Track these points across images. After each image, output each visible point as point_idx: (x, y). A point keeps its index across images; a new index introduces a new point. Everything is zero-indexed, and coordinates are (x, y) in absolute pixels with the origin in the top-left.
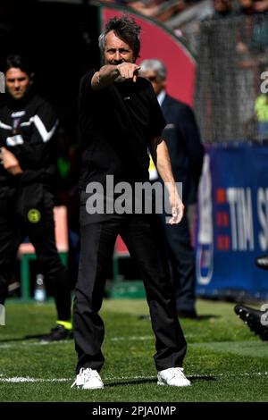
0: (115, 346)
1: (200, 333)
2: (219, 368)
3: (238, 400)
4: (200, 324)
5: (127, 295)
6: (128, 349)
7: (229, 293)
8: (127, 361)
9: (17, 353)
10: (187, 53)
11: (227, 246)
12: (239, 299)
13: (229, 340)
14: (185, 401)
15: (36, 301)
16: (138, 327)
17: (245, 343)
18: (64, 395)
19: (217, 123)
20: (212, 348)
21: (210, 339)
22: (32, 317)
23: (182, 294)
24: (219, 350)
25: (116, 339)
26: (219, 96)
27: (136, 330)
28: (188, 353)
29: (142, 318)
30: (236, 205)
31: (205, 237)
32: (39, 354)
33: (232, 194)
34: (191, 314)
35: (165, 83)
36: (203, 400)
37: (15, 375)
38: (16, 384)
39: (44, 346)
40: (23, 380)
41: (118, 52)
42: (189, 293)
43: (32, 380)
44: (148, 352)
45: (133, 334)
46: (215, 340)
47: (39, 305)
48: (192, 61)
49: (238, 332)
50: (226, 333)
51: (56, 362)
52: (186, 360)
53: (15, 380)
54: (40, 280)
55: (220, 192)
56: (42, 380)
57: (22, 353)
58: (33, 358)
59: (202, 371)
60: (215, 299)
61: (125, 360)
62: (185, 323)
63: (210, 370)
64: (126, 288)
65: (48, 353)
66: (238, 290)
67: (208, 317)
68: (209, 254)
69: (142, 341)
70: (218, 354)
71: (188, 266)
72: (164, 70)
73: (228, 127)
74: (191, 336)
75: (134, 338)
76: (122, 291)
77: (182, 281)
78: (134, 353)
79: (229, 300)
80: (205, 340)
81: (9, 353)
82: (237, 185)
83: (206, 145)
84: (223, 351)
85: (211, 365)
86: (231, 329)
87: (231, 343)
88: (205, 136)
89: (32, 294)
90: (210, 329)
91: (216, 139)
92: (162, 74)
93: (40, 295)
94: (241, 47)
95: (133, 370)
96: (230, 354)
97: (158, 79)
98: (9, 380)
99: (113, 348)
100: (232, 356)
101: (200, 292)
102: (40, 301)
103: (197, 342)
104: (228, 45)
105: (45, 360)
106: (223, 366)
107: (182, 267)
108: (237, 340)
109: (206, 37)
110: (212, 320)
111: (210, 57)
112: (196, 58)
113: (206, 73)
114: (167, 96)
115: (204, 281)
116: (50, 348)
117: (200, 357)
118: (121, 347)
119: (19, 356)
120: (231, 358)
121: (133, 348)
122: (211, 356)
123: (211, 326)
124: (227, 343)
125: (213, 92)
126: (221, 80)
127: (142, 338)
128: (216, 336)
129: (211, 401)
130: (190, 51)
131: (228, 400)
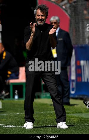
0: (42, 115)
1: (71, 110)
2: (78, 123)
3: (84, 133)
4: (71, 107)
5: (46, 97)
6: (46, 116)
7: (81, 97)
8: (46, 120)
9: (9, 117)
10: (67, 14)
11: (80, 80)
12: (84, 99)
13: (81, 113)
14: (66, 134)
15: (15, 99)
16: (50, 108)
17: (87, 114)
18: (25, 132)
19: (77, 38)
20: (75, 116)
21: (75, 113)
22: (14, 105)
23: (65, 97)
24: (78, 116)
25: (42, 112)
26: (78, 29)
27: (49, 109)
28: (67, 117)
29: (51, 105)
30: (83, 66)
31: (73, 77)
32: (16, 118)
33: (82, 62)
34: (68, 104)
35: (59, 24)
36: (72, 133)
37: (8, 125)
38: (9, 128)
39: (18, 115)
40: (11, 126)
41: (41, 16)
42: (68, 97)
43: (14, 126)
44: (54, 117)
45: (48, 111)
46: (76, 113)
47: (16, 100)
48: (69, 17)
49: (84, 110)
50: (80, 111)
51: (22, 120)
52: (67, 120)
53: (8, 126)
54: (16, 92)
55: (78, 62)
56: (17, 126)
57: (10, 117)
58: (14, 119)
59: (72, 124)
60: (76, 99)
61: (45, 119)
62: (66, 107)
63: (75, 123)
64: (46, 95)
65: (19, 117)
66: (84, 95)
67: (74, 105)
68: (74, 84)
69: (51, 113)
70: (77, 118)
71: (67, 87)
72: (59, 20)
73: (81, 40)
74: (68, 111)
75: (48, 112)
76: (44, 96)
77: (65, 92)
78: (49, 117)
79: (81, 99)
80: (73, 113)
81: (6, 117)
82: (84, 60)
83: (73, 46)
84: (79, 116)
85: (75, 121)
86: (82, 109)
87: (82, 114)
88: (73, 42)
89: (14, 97)
90: (74, 109)
91: (77, 44)
92: (58, 21)
93: (16, 97)
94: (85, 12)
95: (48, 123)
96: (81, 117)
97: (57, 23)
98: (6, 126)
99: (41, 116)
100: (82, 118)
101: (71, 96)
102: (16, 99)
103: (70, 113)
104: (81, 11)
105: (18, 120)
106: (79, 122)
107: (65, 88)
108: (84, 113)
109: (73, 9)
110: (75, 106)
111: (75, 15)
112: (70, 16)
113: (73, 21)
114: (60, 29)
115: (73, 92)
116: (20, 115)
117: (71, 119)
118: (44, 115)
119: (9, 118)
120: (82, 119)
121: (48, 115)
122: (75, 118)
123: (75, 108)
124: (80, 114)
125: (76, 28)
126: (78, 23)
127: (51, 112)
128: (77, 111)
129: (75, 134)
130: (68, 13)
131: (81, 133)
